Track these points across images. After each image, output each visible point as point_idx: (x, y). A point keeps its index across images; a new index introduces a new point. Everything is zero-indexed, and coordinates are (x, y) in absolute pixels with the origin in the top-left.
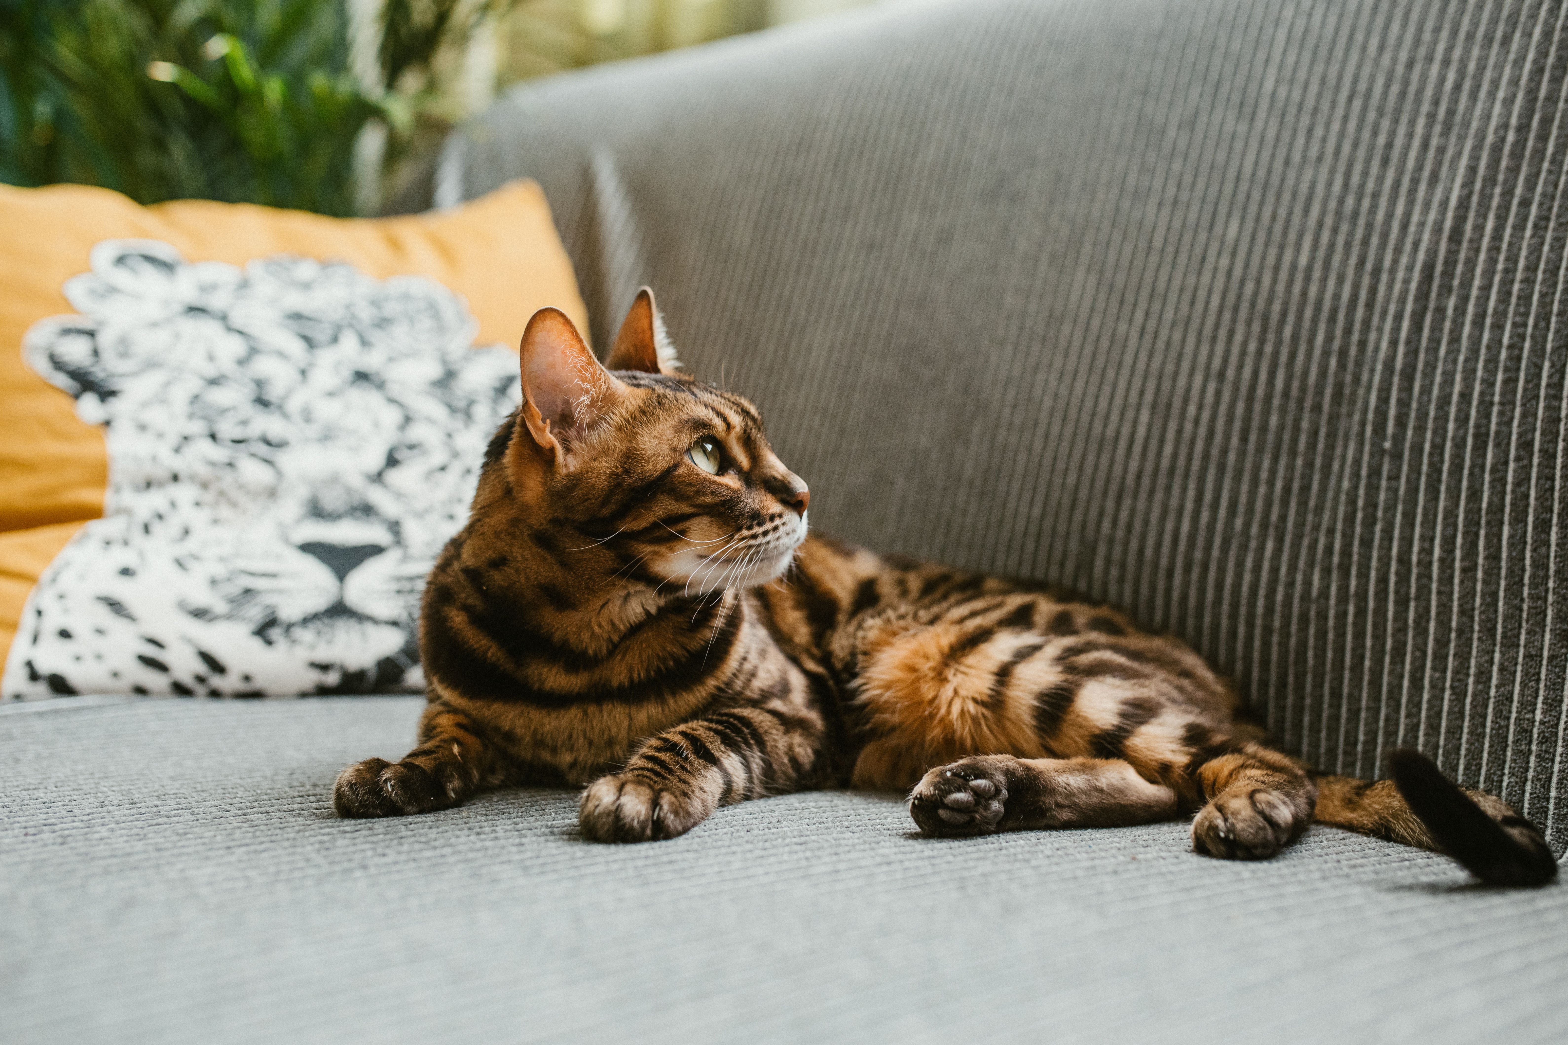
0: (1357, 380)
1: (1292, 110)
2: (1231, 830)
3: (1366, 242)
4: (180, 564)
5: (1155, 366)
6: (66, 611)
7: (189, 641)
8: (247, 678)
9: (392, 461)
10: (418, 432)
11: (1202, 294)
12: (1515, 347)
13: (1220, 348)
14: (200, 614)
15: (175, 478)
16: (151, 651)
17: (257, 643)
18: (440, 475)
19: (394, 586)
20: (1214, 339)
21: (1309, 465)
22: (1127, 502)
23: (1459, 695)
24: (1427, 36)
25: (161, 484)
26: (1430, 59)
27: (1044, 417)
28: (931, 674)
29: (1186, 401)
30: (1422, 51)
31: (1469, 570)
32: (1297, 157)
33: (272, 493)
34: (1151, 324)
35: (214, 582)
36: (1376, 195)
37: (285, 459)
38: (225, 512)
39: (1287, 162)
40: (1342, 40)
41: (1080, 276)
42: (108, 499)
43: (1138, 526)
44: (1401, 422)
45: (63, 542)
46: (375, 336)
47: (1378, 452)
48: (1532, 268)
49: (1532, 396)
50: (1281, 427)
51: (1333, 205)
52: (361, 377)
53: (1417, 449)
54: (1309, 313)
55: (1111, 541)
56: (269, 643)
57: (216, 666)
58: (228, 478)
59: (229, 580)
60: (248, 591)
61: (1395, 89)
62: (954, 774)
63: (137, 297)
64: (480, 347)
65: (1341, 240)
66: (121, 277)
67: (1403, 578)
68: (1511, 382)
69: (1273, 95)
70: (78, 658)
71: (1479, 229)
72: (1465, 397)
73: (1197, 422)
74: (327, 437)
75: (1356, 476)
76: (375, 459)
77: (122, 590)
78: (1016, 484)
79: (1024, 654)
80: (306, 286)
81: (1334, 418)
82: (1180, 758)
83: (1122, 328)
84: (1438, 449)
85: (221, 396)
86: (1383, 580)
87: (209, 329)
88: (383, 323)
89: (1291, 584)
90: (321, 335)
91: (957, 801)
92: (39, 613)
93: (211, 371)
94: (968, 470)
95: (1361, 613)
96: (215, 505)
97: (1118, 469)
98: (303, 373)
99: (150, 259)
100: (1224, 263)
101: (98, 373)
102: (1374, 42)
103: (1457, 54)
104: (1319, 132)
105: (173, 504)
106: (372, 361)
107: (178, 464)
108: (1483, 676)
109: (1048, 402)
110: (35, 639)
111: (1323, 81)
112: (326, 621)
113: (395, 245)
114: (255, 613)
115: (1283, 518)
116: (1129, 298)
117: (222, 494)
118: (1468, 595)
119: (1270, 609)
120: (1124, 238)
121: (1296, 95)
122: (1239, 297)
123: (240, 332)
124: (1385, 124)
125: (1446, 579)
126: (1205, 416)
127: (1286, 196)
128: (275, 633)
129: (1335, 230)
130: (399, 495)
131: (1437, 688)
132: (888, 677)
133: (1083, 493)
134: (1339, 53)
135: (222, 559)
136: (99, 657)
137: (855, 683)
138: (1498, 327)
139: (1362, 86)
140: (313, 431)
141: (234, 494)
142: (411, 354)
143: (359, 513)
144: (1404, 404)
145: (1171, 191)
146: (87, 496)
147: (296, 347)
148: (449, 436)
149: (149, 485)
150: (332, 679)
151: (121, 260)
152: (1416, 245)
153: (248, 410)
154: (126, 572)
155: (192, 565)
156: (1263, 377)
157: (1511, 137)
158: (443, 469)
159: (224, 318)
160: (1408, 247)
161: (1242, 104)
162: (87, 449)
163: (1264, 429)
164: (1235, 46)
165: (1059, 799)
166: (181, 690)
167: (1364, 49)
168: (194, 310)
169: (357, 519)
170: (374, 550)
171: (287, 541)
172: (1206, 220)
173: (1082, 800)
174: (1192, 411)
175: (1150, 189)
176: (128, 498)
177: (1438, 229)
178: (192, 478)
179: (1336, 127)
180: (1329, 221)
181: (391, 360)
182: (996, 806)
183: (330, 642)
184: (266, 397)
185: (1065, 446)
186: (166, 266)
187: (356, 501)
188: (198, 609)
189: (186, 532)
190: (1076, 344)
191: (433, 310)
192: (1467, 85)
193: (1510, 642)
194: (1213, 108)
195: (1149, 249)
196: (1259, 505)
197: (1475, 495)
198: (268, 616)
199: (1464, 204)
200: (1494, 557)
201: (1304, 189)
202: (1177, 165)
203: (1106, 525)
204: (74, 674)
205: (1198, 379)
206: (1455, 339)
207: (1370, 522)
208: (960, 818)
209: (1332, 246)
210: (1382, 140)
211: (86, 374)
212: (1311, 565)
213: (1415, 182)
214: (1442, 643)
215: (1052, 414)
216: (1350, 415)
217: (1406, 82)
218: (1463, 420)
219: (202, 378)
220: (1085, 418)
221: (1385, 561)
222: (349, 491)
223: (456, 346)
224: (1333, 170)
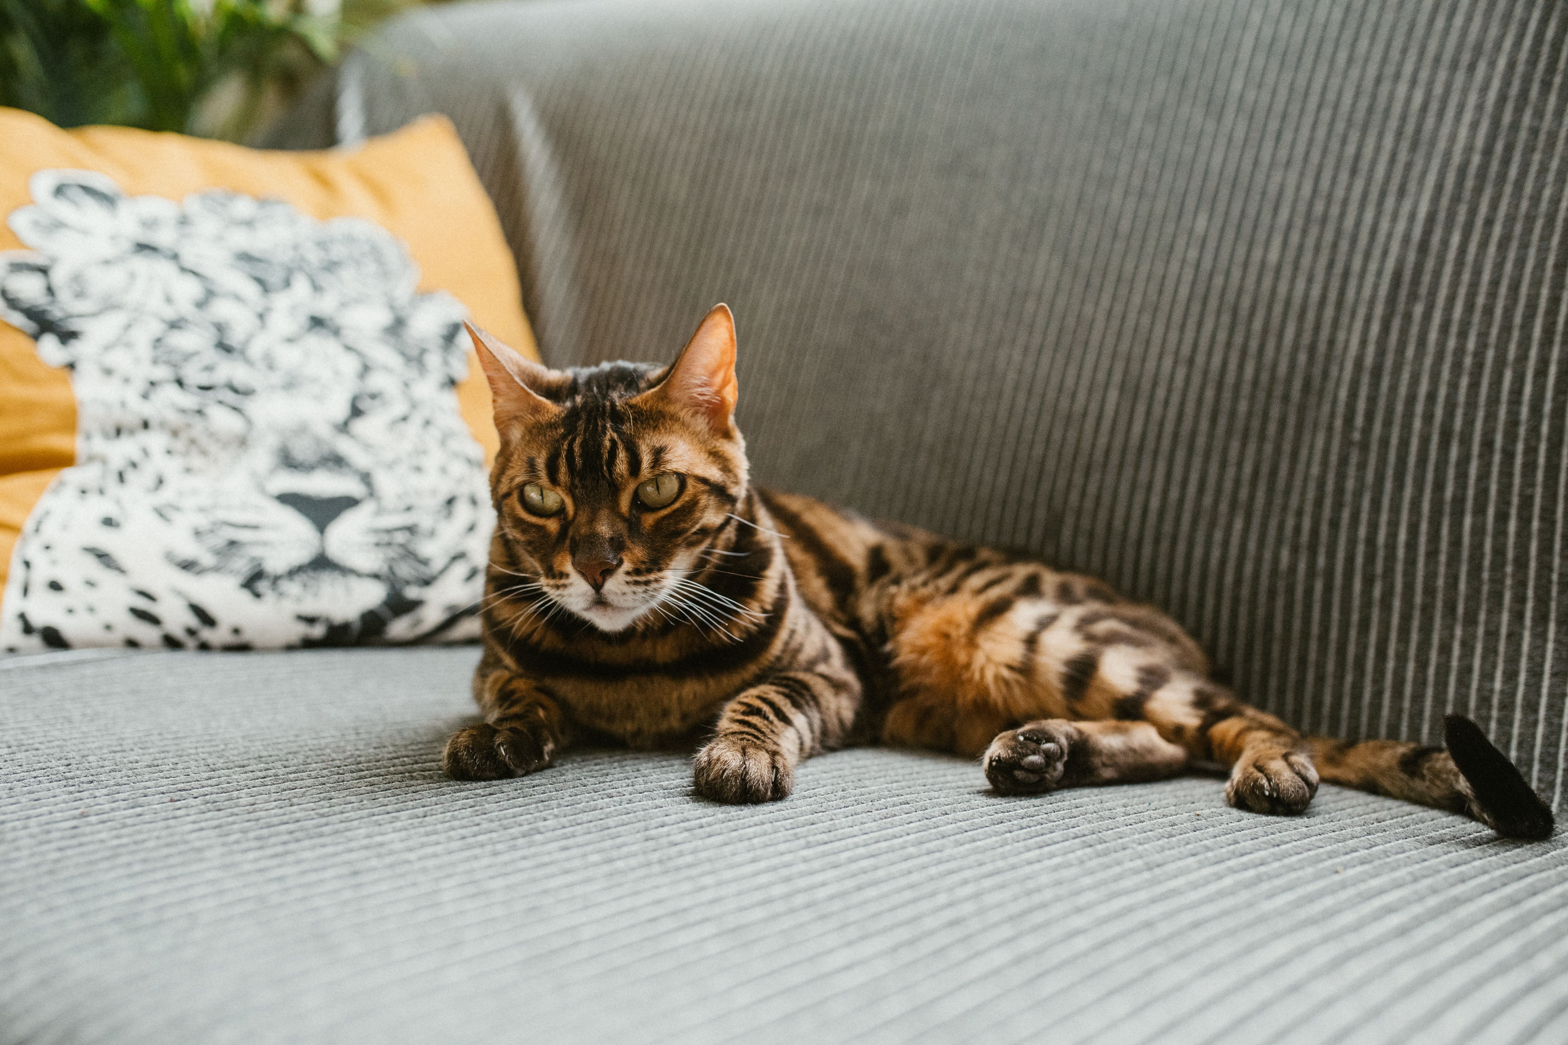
0: (1325, 374)
1: (1260, 114)
2: (1276, 788)
3: (1335, 245)
4: (161, 513)
5: (1124, 347)
6: (54, 562)
7: (179, 593)
8: (236, 631)
9: (356, 412)
10: (377, 381)
11: (1170, 284)
12: (1479, 355)
13: (1189, 335)
14: (187, 566)
15: (146, 425)
16: (142, 604)
17: (245, 596)
18: (402, 426)
19: (373, 539)
20: (1183, 327)
21: (1278, 450)
22: (1095, 477)
23: (1422, 664)
24: (1395, 54)
25: (132, 432)
26: (1397, 76)
27: (1008, 389)
28: (963, 641)
29: (1155, 384)
30: (1390, 70)
31: (1433, 554)
32: (1266, 157)
33: (243, 442)
34: (1118, 309)
35: (198, 533)
36: (1345, 203)
37: (254, 407)
38: (197, 461)
39: (1256, 163)
40: (1311, 49)
41: (1043, 257)
42: (79, 446)
43: (1106, 499)
44: (1370, 416)
45: (40, 490)
46: (325, 279)
47: (1347, 442)
48: (1495, 283)
49: (1494, 400)
50: (1250, 414)
51: (1302, 208)
52: (317, 322)
53: (1385, 442)
54: (1278, 309)
55: (1079, 513)
56: (258, 595)
57: (207, 619)
58: (198, 424)
59: (212, 531)
60: (232, 543)
61: (1364, 103)
62: (1026, 739)
63: (85, 232)
64: (423, 294)
65: (1310, 242)
66: (63, 210)
67: (1370, 559)
68: (1474, 386)
69: (1241, 97)
70: (70, 611)
71: (1445, 243)
72: (1431, 397)
73: (1166, 403)
74: (291, 384)
75: (1325, 463)
76: (339, 409)
77: (106, 540)
78: (979, 453)
79: (1046, 623)
80: (249, 224)
81: (1302, 409)
82: (1191, 719)
83: (1088, 309)
84: (1404, 443)
85: (184, 341)
86: (1350, 560)
87: (164, 269)
88: (331, 266)
89: (1259, 560)
90: (274, 278)
91: (1032, 763)
92: (27, 564)
93: (170, 313)
94: (928, 437)
95: (1328, 588)
96: (186, 454)
97: (1086, 444)
98: (261, 316)
99: (88, 190)
100: (1193, 254)
101: (56, 313)
102: (1342, 56)
103: (1424, 75)
104: (1287, 136)
105: (146, 452)
106: (325, 306)
107: (147, 410)
108: (1445, 649)
109: (1011, 376)
110: (26, 591)
111: (1291, 88)
112: (311, 573)
113: (323, 181)
114: (242, 565)
115: (1252, 498)
116: (1096, 281)
117: (193, 442)
118: (1431, 576)
119: (1238, 582)
120: (1089, 222)
121: (1265, 98)
122: (1208, 289)
123: (195, 273)
124: (1354, 136)
125: (1411, 562)
126: (1175, 399)
127: (1256, 196)
128: (262, 586)
129: (1304, 232)
130: (367, 447)
131: (1402, 659)
132: (921, 642)
133: (1050, 465)
134: (1308, 61)
135: (202, 510)
136: (91, 610)
137: (888, 647)
138: (1463, 335)
139: (1331, 96)
140: (276, 378)
141: (204, 441)
142: (360, 300)
143: (331, 464)
144: (1372, 400)
145: (1136, 181)
146: (57, 442)
147: (250, 290)
148: (406, 385)
149: (118, 432)
150: (318, 631)
151: (60, 191)
152: (1385, 253)
153: (212, 355)
154: (108, 522)
155: (173, 515)
156: (1232, 366)
157: (1476, 159)
158: (404, 419)
159: (175, 257)
160: (1377, 252)
161: (1209, 103)
162: (54, 393)
163: (1233, 413)
164: (1203, 44)
165: (1104, 759)
166: (171, 643)
167: (1332, 61)
168: (143, 248)
169: (330, 470)
170: (350, 502)
171: (262, 490)
172: (1173, 211)
173: (1121, 759)
174: (1161, 393)
175: (1115, 177)
176: (99, 445)
177: (1406, 240)
178: (163, 425)
179: (1305, 132)
180: (1299, 222)
181: (343, 305)
182: (1060, 766)
183: (316, 595)
184: (227, 342)
185: (1030, 420)
186: (106, 199)
187: (325, 450)
188: (185, 561)
189: (161, 482)
190: (1040, 322)
191: (376, 253)
192: (1434, 106)
193: (1471, 620)
194: (1179, 102)
195: (1115, 236)
196: (1228, 485)
197: (1439, 486)
198: (254, 567)
199: (1431, 218)
200: (1456, 543)
201: (1273, 190)
202: (1143, 155)
203: (1074, 497)
204: (68, 627)
205: (1168, 363)
206: (1422, 342)
207: (1338, 506)
208: (1034, 778)
209: (1301, 247)
210: (1350, 150)
211: (44, 312)
212: (1279, 541)
213: (1383, 194)
214: (1406, 618)
215: (1016, 388)
216: (1319, 405)
217: (1374, 96)
218: (1428, 417)
219: (164, 321)
220: (1051, 395)
221: (1352, 543)
222: (318, 441)
223: (402, 292)
224: (1302, 175)
